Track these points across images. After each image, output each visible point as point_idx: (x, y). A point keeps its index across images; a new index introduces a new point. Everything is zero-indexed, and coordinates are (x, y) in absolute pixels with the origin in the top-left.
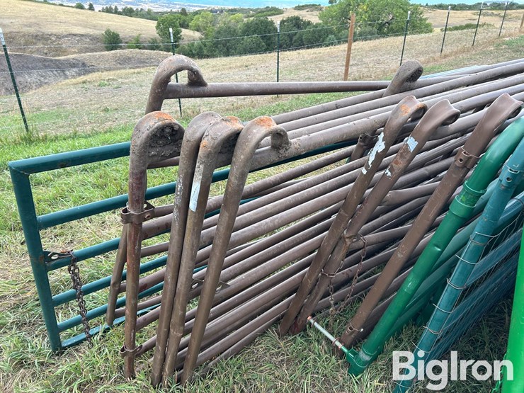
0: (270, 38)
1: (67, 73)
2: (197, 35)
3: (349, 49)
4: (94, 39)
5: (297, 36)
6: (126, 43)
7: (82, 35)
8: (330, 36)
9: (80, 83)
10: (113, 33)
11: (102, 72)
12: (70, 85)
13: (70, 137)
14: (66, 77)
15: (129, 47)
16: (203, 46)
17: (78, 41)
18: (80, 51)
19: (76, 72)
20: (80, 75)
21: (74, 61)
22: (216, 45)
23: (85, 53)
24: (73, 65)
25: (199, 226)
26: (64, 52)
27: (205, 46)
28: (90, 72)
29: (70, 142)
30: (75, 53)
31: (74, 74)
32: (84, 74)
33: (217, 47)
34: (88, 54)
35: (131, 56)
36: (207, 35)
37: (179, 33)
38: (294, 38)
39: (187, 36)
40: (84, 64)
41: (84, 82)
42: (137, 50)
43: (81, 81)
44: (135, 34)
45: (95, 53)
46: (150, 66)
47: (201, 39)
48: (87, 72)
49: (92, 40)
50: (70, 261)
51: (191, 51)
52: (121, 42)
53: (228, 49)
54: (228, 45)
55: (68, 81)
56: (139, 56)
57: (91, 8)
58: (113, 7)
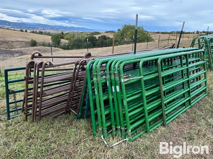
0: (94, 43)
1: (15, 55)
2: (67, 41)
3: (113, 48)
4: (26, 43)
5: (105, 42)
6: (39, 44)
7: (22, 41)
8: (117, 43)
9: (19, 59)
10: (34, 41)
11: (29, 55)
12: (15, 59)
13: (15, 75)
14: (14, 57)
15: (40, 46)
16: (69, 46)
17: (20, 43)
18: (20, 47)
19: (18, 55)
20: (20, 56)
21: (18, 51)
22: (74, 45)
23: (22, 48)
24: (17, 52)
25: (38, 80)
26: (14, 48)
27: (70, 46)
28: (24, 55)
29: (15, 76)
30: (18, 48)
31: (17, 55)
32: (21, 56)
33: (74, 46)
34: (24, 48)
35: (40, 49)
36: (71, 41)
37: (60, 41)
38: (103, 43)
39: (63, 42)
40: (22, 52)
41: (21, 58)
42: (43, 47)
43: (20, 58)
44: (43, 41)
45: (26, 48)
46: (48, 53)
47: (68, 43)
48: (23, 55)
49: (25, 43)
50: (14, 92)
51: (64, 47)
52: (37, 44)
53: (78, 47)
54: (79, 45)
55: (15, 58)
56: (44, 49)
57: (26, 31)
58: (35, 31)
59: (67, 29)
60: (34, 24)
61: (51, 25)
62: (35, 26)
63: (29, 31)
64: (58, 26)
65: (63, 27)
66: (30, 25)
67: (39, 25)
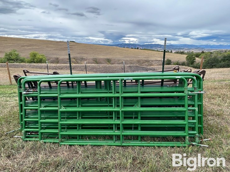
6: (173, 63)
7: (160, 61)
10: (169, 60)
23: (157, 66)
24: (151, 69)
37: (195, 60)
57: (171, 52)
58: (179, 51)
59: (214, 48)
60: (181, 45)
61: (196, 45)
62: (182, 46)
63: (173, 52)
64: (205, 45)
65: (210, 45)
66: (177, 46)
67: (185, 46)
